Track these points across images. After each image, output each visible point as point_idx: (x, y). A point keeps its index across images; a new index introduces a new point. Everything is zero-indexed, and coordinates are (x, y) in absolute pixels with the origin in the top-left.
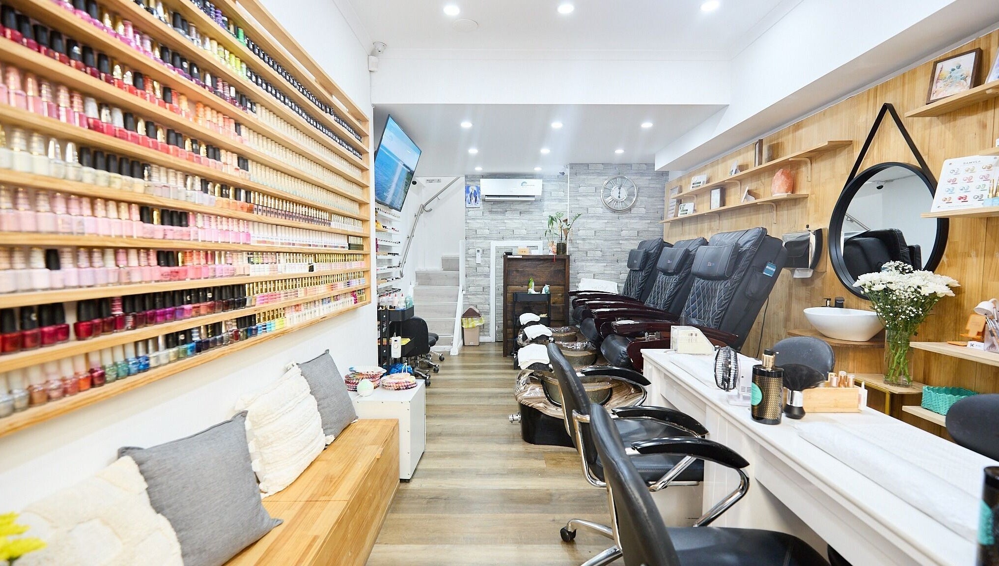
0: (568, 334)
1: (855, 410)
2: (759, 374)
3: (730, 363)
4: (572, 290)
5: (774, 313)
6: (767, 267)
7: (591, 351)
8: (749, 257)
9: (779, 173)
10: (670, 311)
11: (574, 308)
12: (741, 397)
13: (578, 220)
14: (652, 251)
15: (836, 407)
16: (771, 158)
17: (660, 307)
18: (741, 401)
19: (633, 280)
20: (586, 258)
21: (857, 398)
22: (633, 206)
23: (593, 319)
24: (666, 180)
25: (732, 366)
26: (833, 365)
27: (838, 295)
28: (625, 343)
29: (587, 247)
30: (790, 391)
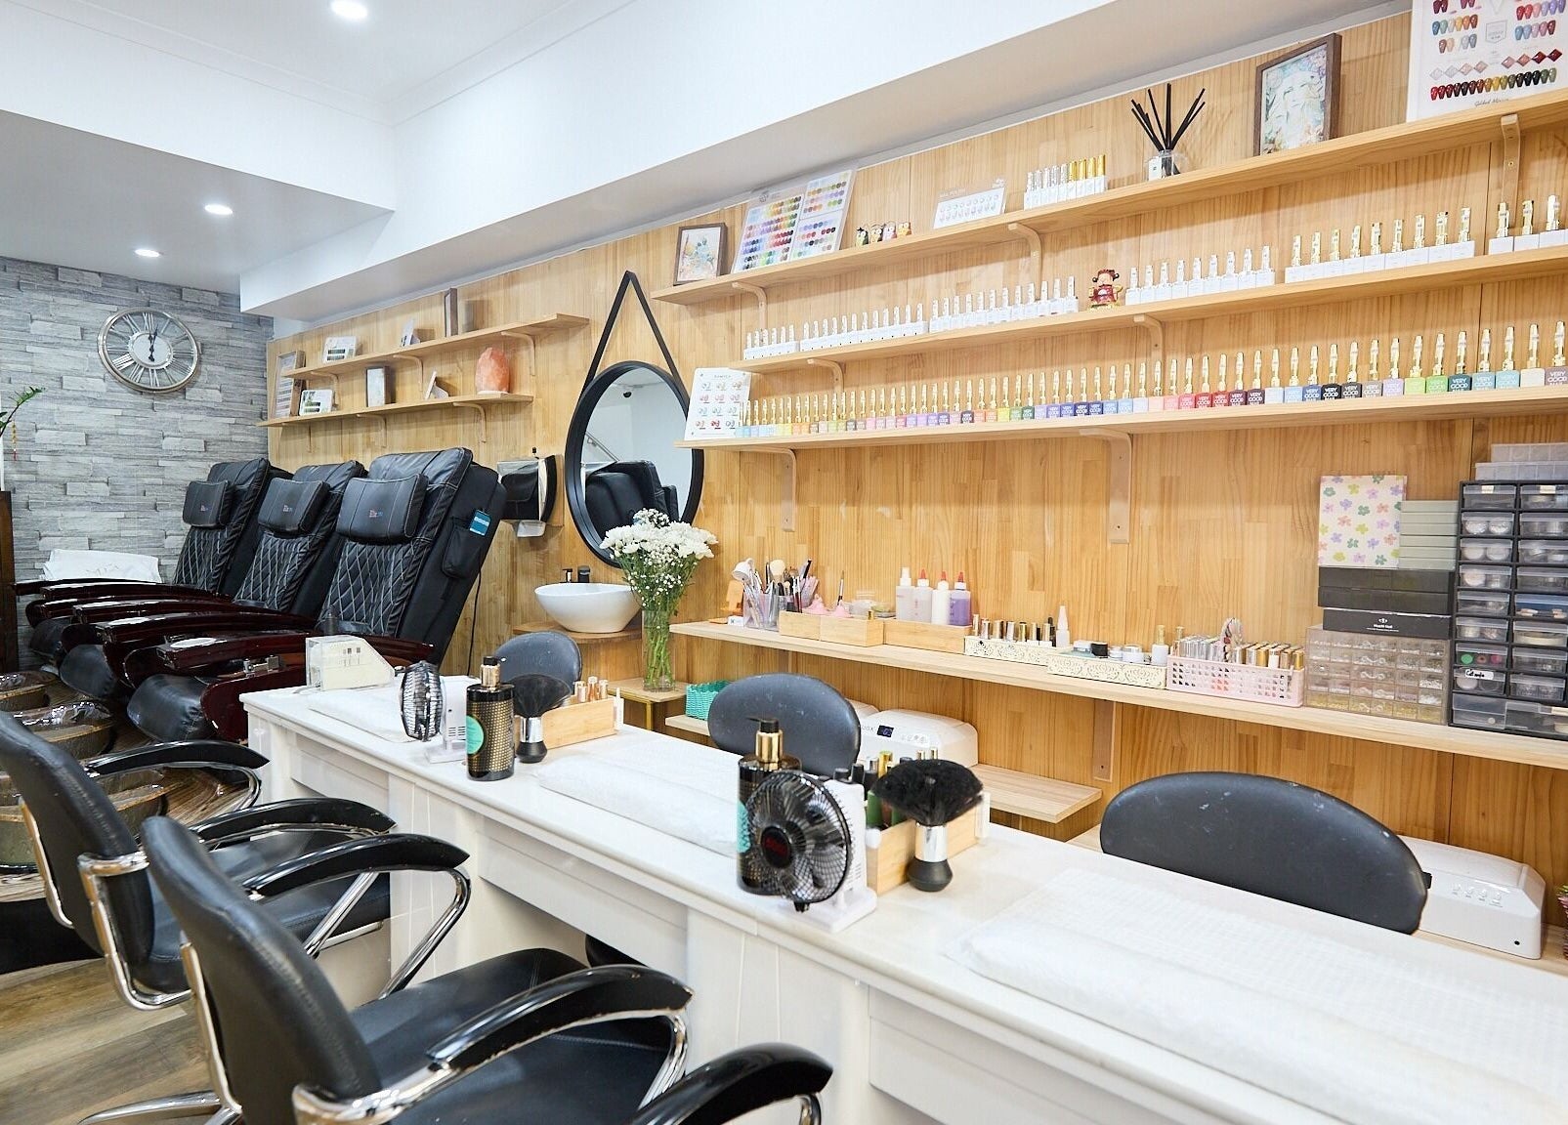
0: (21, 691)
1: (610, 732)
2: (478, 700)
3: (428, 689)
4: (23, 578)
5: (490, 600)
6: (476, 519)
7: (100, 722)
8: (443, 501)
9: (486, 355)
10: (295, 611)
11: (34, 623)
12: (449, 746)
13: (30, 403)
14: (245, 486)
15: (587, 732)
16: (472, 326)
17: (272, 601)
18: (450, 754)
19: (199, 552)
20: (64, 498)
21: (612, 713)
22: (191, 383)
23: (100, 647)
24: (269, 335)
25: (431, 695)
26: (580, 670)
27: (582, 563)
28: (194, 689)
29: (63, 471)
30: (525, 720)
